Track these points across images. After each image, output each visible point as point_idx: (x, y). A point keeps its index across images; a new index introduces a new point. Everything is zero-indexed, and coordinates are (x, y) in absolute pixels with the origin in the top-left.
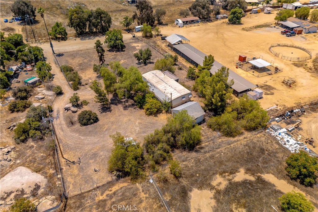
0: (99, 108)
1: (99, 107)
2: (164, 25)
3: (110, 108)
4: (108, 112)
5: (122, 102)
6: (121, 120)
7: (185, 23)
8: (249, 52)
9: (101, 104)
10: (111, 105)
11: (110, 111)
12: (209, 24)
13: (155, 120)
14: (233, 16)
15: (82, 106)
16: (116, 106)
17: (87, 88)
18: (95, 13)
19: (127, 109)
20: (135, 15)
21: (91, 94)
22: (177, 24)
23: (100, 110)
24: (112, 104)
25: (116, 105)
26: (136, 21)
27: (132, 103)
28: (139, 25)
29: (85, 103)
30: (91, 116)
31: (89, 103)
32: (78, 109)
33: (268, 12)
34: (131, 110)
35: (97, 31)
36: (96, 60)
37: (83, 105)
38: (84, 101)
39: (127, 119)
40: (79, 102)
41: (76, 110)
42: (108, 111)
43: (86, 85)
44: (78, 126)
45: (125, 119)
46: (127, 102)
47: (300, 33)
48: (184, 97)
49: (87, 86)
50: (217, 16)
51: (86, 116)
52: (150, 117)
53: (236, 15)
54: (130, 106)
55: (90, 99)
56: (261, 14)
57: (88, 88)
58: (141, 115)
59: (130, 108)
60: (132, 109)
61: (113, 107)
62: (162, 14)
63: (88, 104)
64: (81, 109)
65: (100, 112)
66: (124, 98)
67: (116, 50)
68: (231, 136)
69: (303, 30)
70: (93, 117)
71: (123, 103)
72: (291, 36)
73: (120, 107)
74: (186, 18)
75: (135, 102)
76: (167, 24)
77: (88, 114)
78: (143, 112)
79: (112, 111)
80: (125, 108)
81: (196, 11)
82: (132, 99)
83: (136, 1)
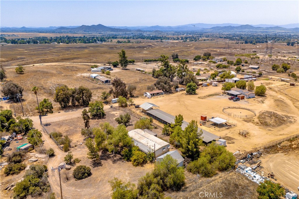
0: (90, 164)
1: (91, 163)
2: (135, 97)
3: (101, 163)
4: (99, 167)
5: (111, 157)
6: (112, 172)
7: (153, 95)
8: (208, 113)
9: (93, 160)
10: (101, 161)
11: (101, 165)
12: (171, 95)
13: (142, 170)
14: (189, 88)
15: (75, 164)
16: (105, 161)
17: (76, 149)
18: (78, 90)
19: (116, 163)
20: (111, 91)
21: (81, 153)
22: (146, 96)
23: (92, 166)
24: (102, 160)
25: (106, 160)
26: (112, 95)
27: (120, 157)
28: (115, 98)
29: (78, 161)
30: (85, 170)
31: (81, 161)
32: (72, 166)
33: (215, 85)
34: (120, 163)
36: (80, 127)
37: (76, 163)
38: (76, 159)
39: (117, 170)
40: (72, 160)
41: (70, 167)
42: (99, 166)
43: (75, 146)
44: (73, 180)
45: (116, 171)
46: (115, 157)
47: (243, 98)
48: (164, 148)
49: (76, 147)
50: (177, 89)
51: (81, 170)
52: (137, 167)
53: (191, 88)
54: (118, 160)
55: (81, 158)
56: (210, 86)
57: (78, 149)
58: (129, 167)
59: (118, 162)
60: (121, 162)
61: (103, 162)
62: (133, 89)
63: (80, 161)
64: (74, 166)
65: (92, 167)
66: (112, 154)
67: (97, 118)
68: (209, 177)
69: (244, 96)
70: (88, 170)
71: (112, 158)
72: (236, 101)
73: (110, 161)
74: (152, 92)
75: (122, 156)
76: (137, 97)
77: (83, 169)
78: (130, 164)
79: (103, 165)
80: (114, 162)
81: (160, 86)
82: (119, 154)
83: (109, 81)
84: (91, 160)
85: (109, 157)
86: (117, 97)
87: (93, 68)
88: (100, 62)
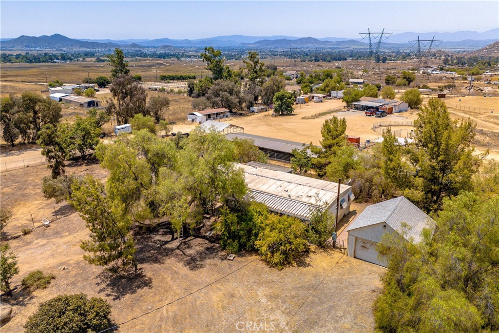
0: (98, 284)
1: (98, 280)
3: (140, 276)
4: (139, 290)
5: (172, 250)
6: (202, 305)
7: (209, 116)
9: (106, 267)
10: (139, 266)
11: (148, 283)
13: (309, 277)
14: (279, 102)
15: (29, 294)
16: (157, 265)
17: (31, 243)
19: (202, 266)
20: (111, 107)
21: (48, 253)
22: (193, 120)
23: (109, 291)
24: (142, 263)
25: (156, 261)
27: (205, 246)
29: (41, 280)
30: (84, 315)
31: (54, 278)
32: (15, 308)
33: (319, 100)
34: (215, 265)
35: (26, 142)
36: (37, 185)
37: (32, 289)
38: (32, 275)
39: (220, 293)
40: (15, 281)
41: (6, 311)
42: (139, 287)
43: (26, 233)
45: (216, 297)
46: (189, 247)
47: (390, 112)
48: (344, 201)
49: (28, 236)
50: (252, 109)
51: (64, 319)
52: (288, 270)
54: (202, 256)
55: (53, 268)
56: (309, 103)
57: (36, 242)
58: (256, 272)
59: (208, 261)
60: (216, 261)
61: (148, 269)
62: (163, 105)
63: (52, 281)
64: (25, 305)
65: (108, 295)
66: (173, 239)
67: (85, 163)
70: (97, 314)
71: (178, 251)
73: (174, 266)
74: (205, 111)
75: (211, 240)
76: (174, 123)
77: (75, 310)
78: (253, 260)
79: (155, 282)
80: (193, 263)
82: (196, 237)
83: (97, 103)
84: (98, 269)
85: (166, 249)
86: (126, 123)
87: (54, 87)
88: (66, 81)
